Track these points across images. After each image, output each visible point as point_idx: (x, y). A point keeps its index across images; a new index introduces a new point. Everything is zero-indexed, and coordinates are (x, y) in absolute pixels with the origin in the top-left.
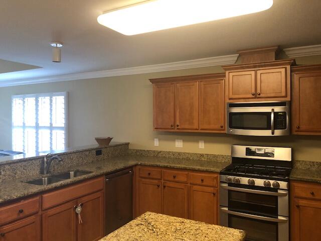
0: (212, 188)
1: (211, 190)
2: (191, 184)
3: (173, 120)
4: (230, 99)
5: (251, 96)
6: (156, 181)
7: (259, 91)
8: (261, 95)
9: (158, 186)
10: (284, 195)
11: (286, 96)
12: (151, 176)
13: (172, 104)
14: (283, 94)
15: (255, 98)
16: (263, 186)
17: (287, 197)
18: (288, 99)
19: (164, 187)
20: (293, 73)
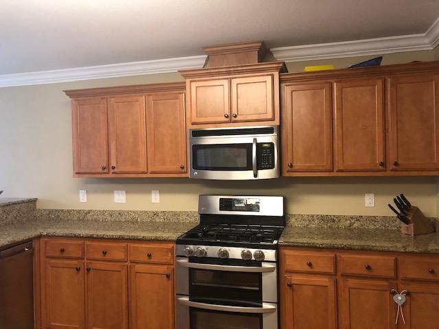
0: (165, 267)
1: (163, 269)
2: (131, 262)
3: (105, 158)
4: (193, 124)
5: (224, 119)
6: (75, 262)
7: (234, 112)
8: (239, 118)
9: (78, 270)
10: (271, 270)
11: (273, 119)
12: (65, 255)
13: (104, 131)
14: (270, 116)
15: (231, 122)
16: (241, 258)
17: (275, 273)
18: (277, 122)
19: (88, 270)
20: (283, 85)
